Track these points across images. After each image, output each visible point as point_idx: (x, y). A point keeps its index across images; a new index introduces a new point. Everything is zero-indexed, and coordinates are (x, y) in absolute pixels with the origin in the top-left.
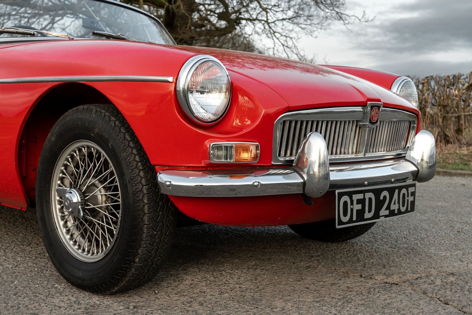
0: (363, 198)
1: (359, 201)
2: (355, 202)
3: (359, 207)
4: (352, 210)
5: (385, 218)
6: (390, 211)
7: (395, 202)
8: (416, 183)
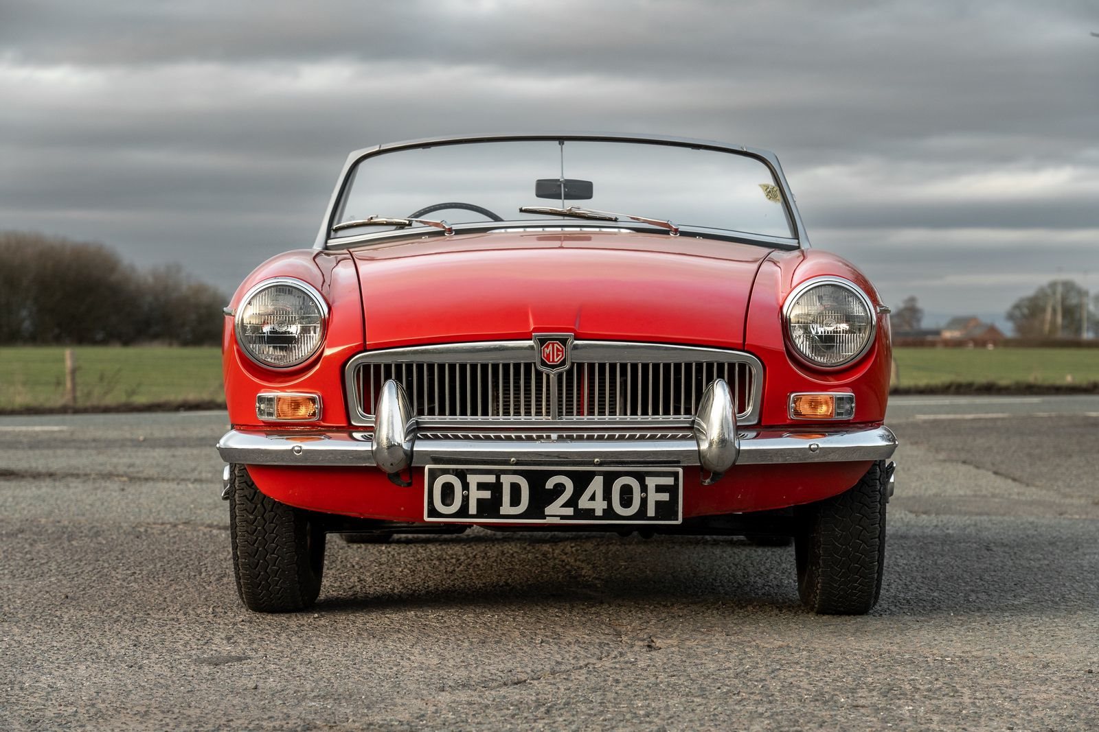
0: (494, 481)
1: (484, 486)
2: (473, 487)
3: (487, 494)
4: (465, 497)
5: (561, 519)
6: (577, 510)
7: (593, 498)
8: (680, 470)
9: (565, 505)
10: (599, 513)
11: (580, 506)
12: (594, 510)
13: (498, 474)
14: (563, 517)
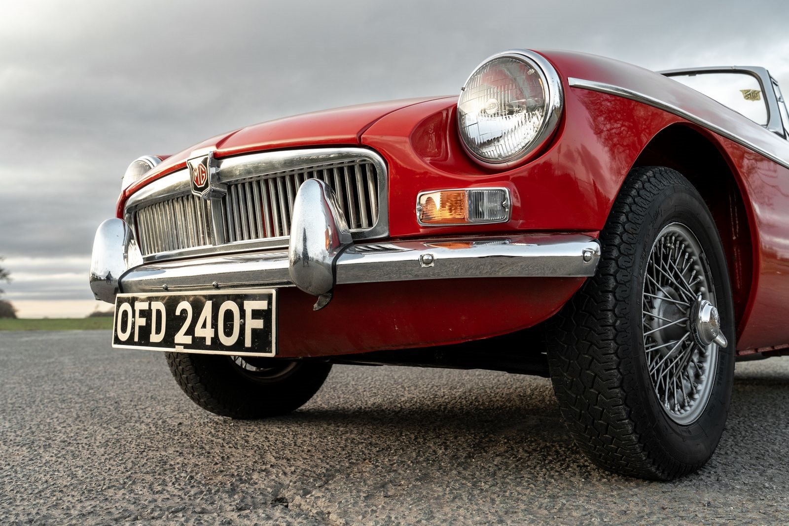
0: (148, 309)
1: (143, 313)
2: (137, 314)
3: (142, 322)
4: (134, 324)
5: (184, 348)
6: (194, 339)
7: (204, 326)
8: (274, 292)
9: (186, 334)
10: (208, 342)
11: (196, 335)
12: (204, 338)
13: (150, 299)
14: (186, 346)
